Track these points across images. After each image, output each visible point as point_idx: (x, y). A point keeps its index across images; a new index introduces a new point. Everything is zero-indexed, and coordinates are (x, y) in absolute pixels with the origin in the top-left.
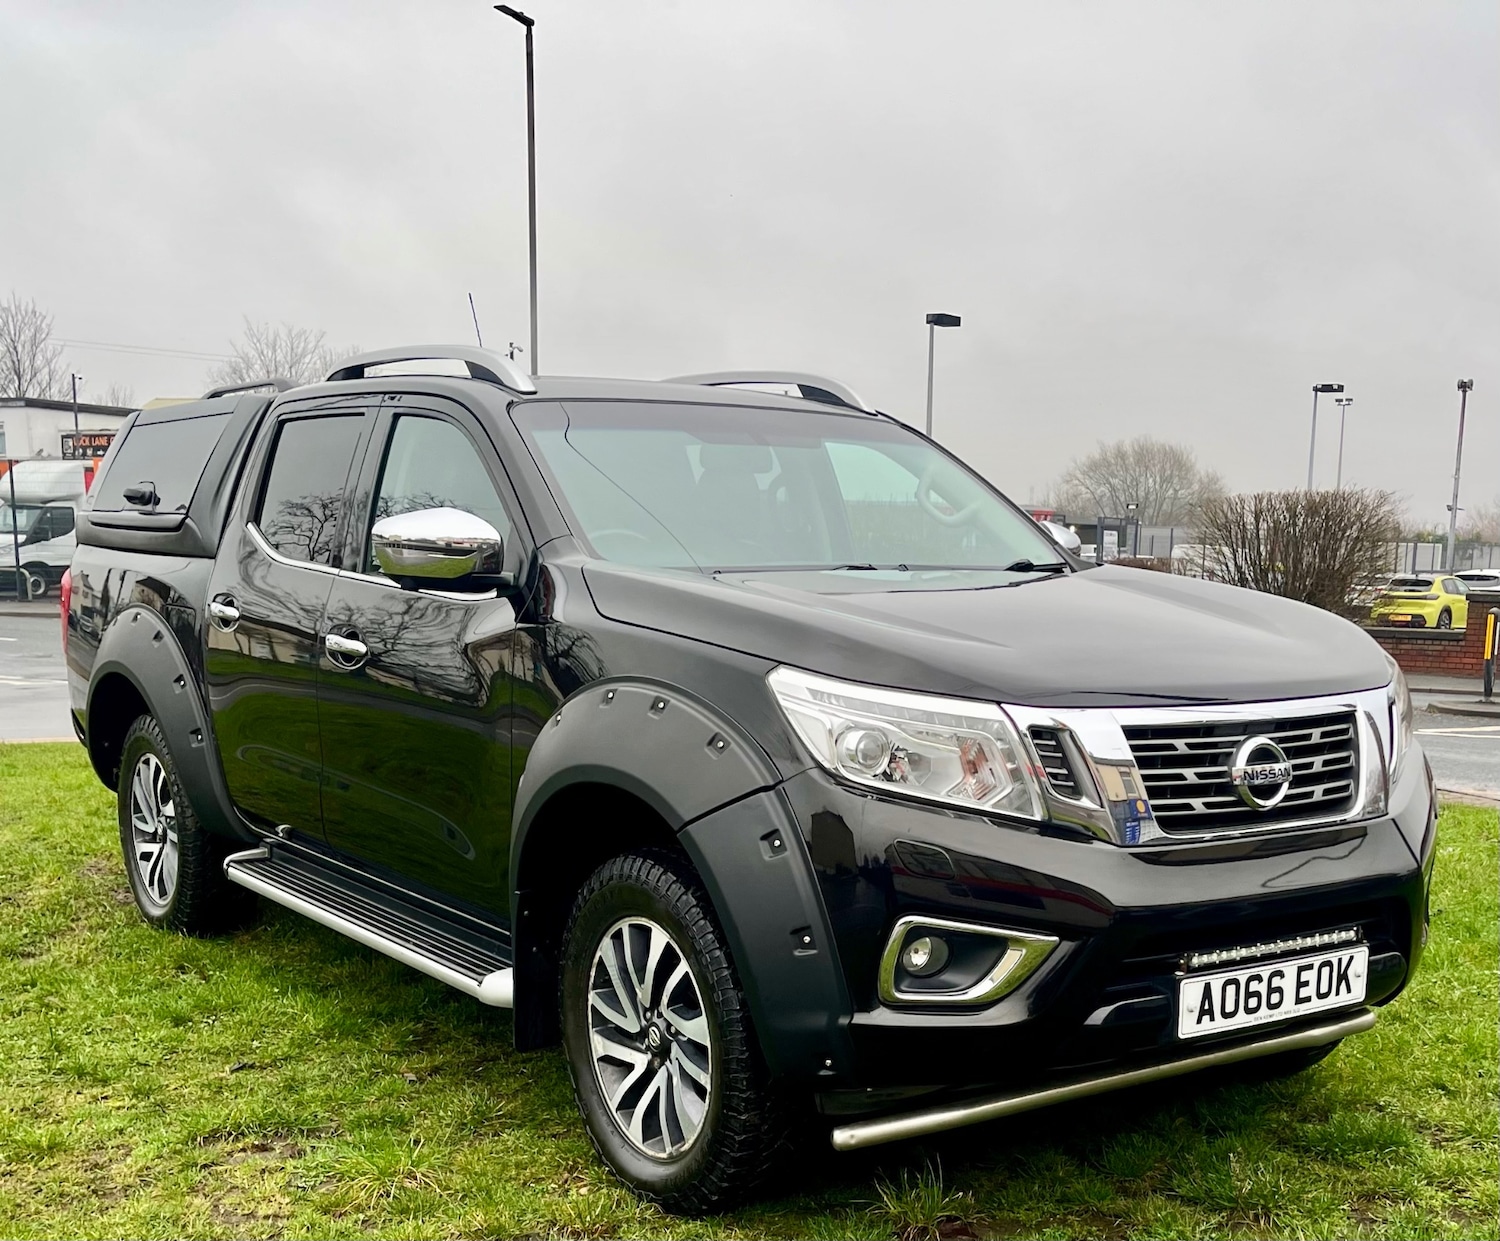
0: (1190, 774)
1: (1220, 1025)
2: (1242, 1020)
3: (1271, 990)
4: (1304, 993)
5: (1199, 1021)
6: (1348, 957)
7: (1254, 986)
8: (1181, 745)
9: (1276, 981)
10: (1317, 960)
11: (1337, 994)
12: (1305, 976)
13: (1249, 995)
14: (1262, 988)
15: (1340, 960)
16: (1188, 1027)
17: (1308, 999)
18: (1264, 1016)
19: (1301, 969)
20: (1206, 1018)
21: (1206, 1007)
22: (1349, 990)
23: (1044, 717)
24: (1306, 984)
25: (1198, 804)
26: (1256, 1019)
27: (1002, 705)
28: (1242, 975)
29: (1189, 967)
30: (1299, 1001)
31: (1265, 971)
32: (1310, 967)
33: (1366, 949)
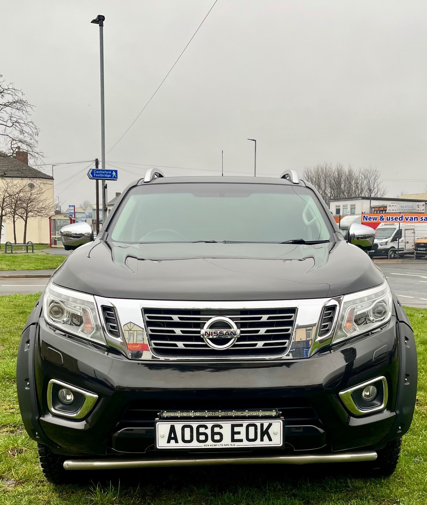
0: (178, 331)
1: (181, 445)
2: (195, 445)
3: (213, 434)
4: (236, 437)
5: (169, 442)
6: (268, 424)
7: (202, 430)
8: (176, 318)
9: (217, 430)
10: (245, 423)
11: (262, 440)
12: (236, 429)
13: (199, 434)
14: (209, 432)
15: (262, 425)
16: (162, 443)
17: (241, 441)
18: (210, 444)
19: (233, 426)
20: (173, 441)
21: (173, 436)
22: (270, 439)
23: (108, 302)
24: (239, 433)
25: (180, 345)
26: (205, 446)
27: (95, 296)
28: (195, 425)
29: (160, 417)
30: (233, 440)
31: (210, 424)
32: (241, 425)
33: (282, 422)
